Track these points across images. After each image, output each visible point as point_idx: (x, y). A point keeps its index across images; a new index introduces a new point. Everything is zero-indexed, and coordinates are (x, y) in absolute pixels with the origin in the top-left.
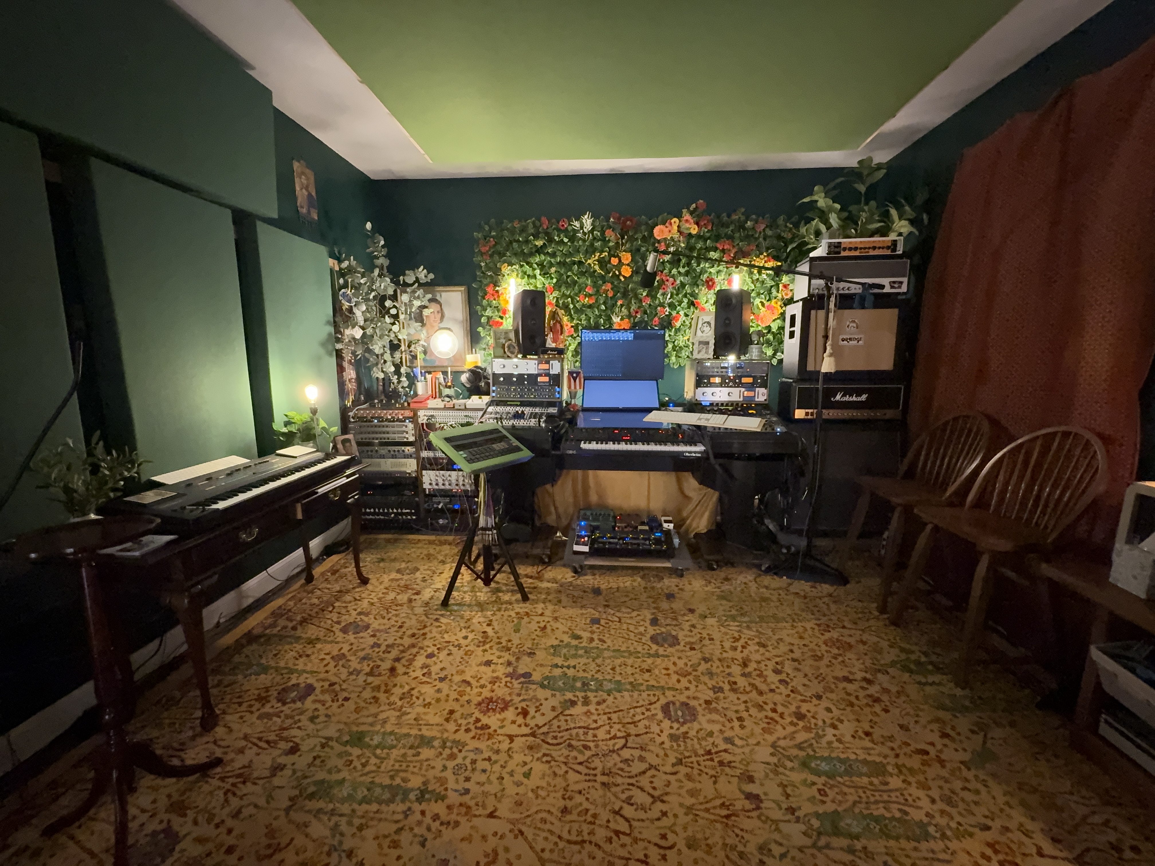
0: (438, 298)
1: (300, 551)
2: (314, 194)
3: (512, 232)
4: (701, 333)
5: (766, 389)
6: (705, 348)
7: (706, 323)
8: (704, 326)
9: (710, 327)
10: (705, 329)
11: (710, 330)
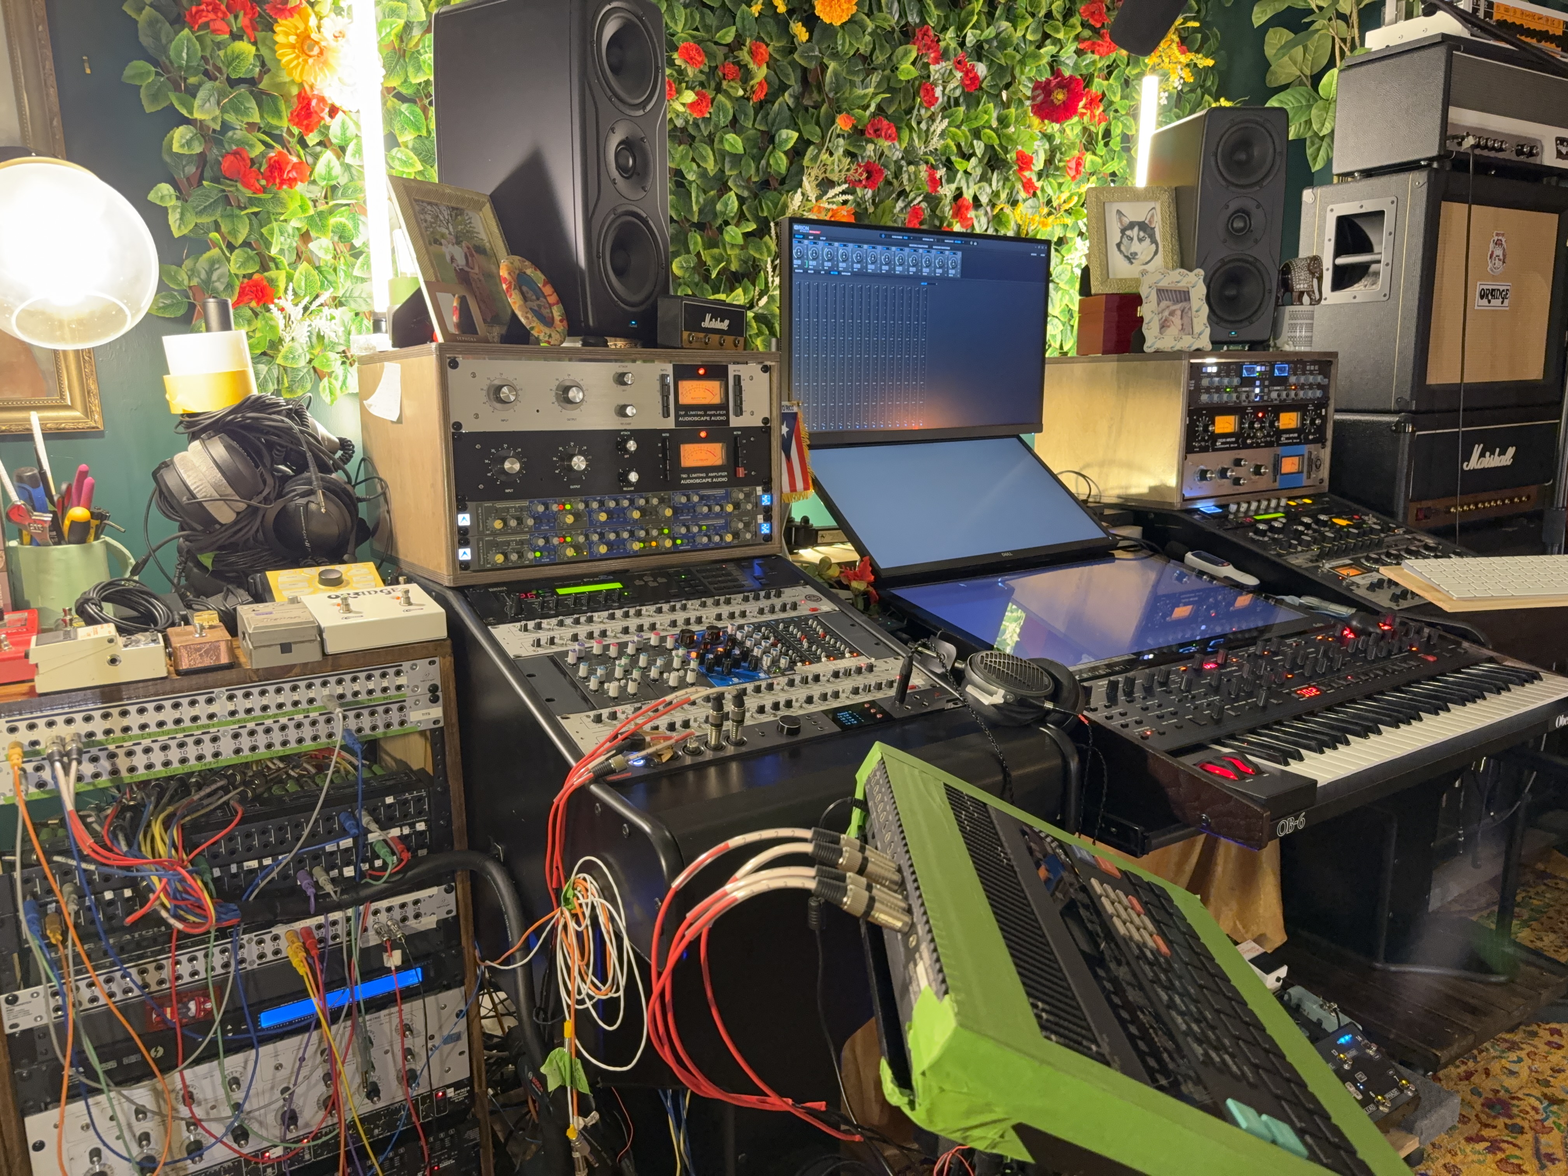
4: (1126, 262)
5: (1324, 447)
6: (1179, 313)
7: (1136, 229)
8: (1132, 239)
9: (1154, 241)
10: (1136, 247)
11: (1156, 253)
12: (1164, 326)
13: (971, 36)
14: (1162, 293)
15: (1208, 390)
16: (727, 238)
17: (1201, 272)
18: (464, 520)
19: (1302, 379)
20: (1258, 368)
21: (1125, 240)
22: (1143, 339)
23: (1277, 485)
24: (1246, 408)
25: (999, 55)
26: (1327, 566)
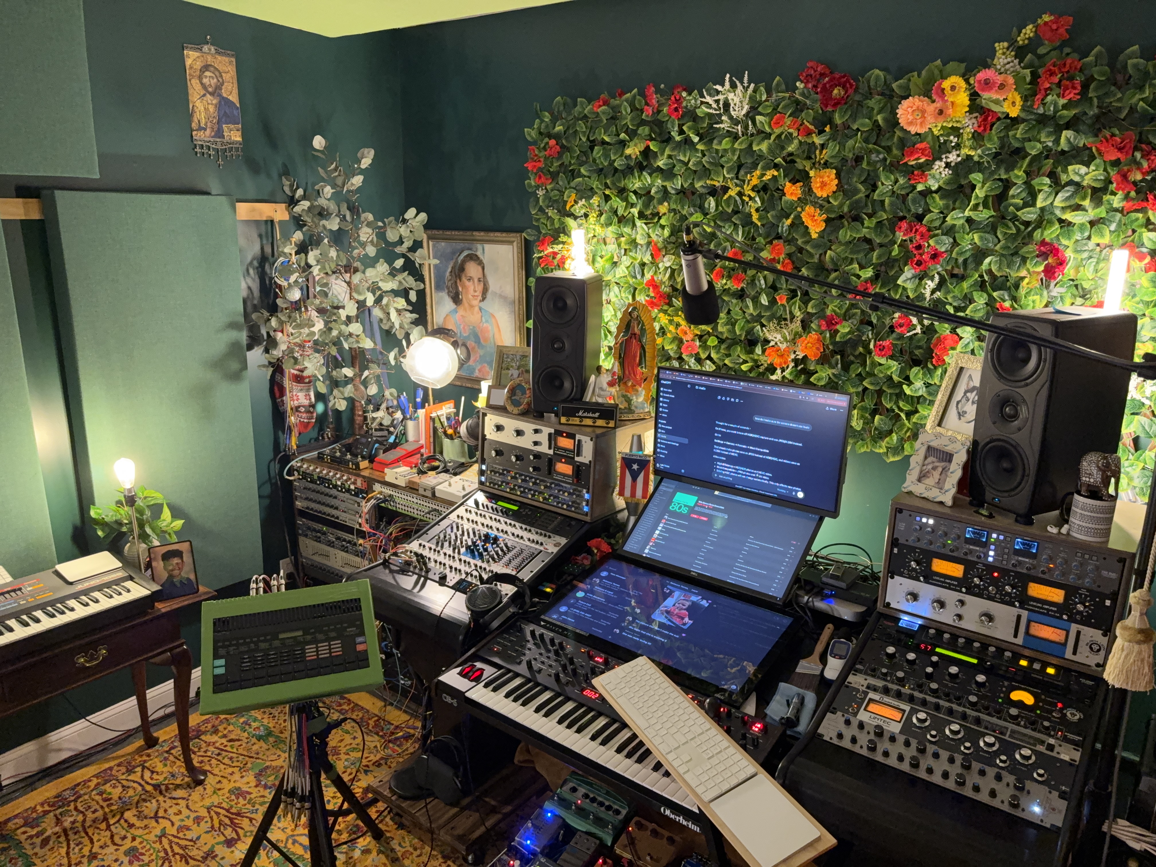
0: (479, 253)
1: (133, 701)
2: (234, 98)
3: (593, 123)
5: (1106, 635)
7: (975, 393)
8: (968, 400)
10: (969, 407)
18: (484, 467)
21: (964, 400)
24: (973, 562)
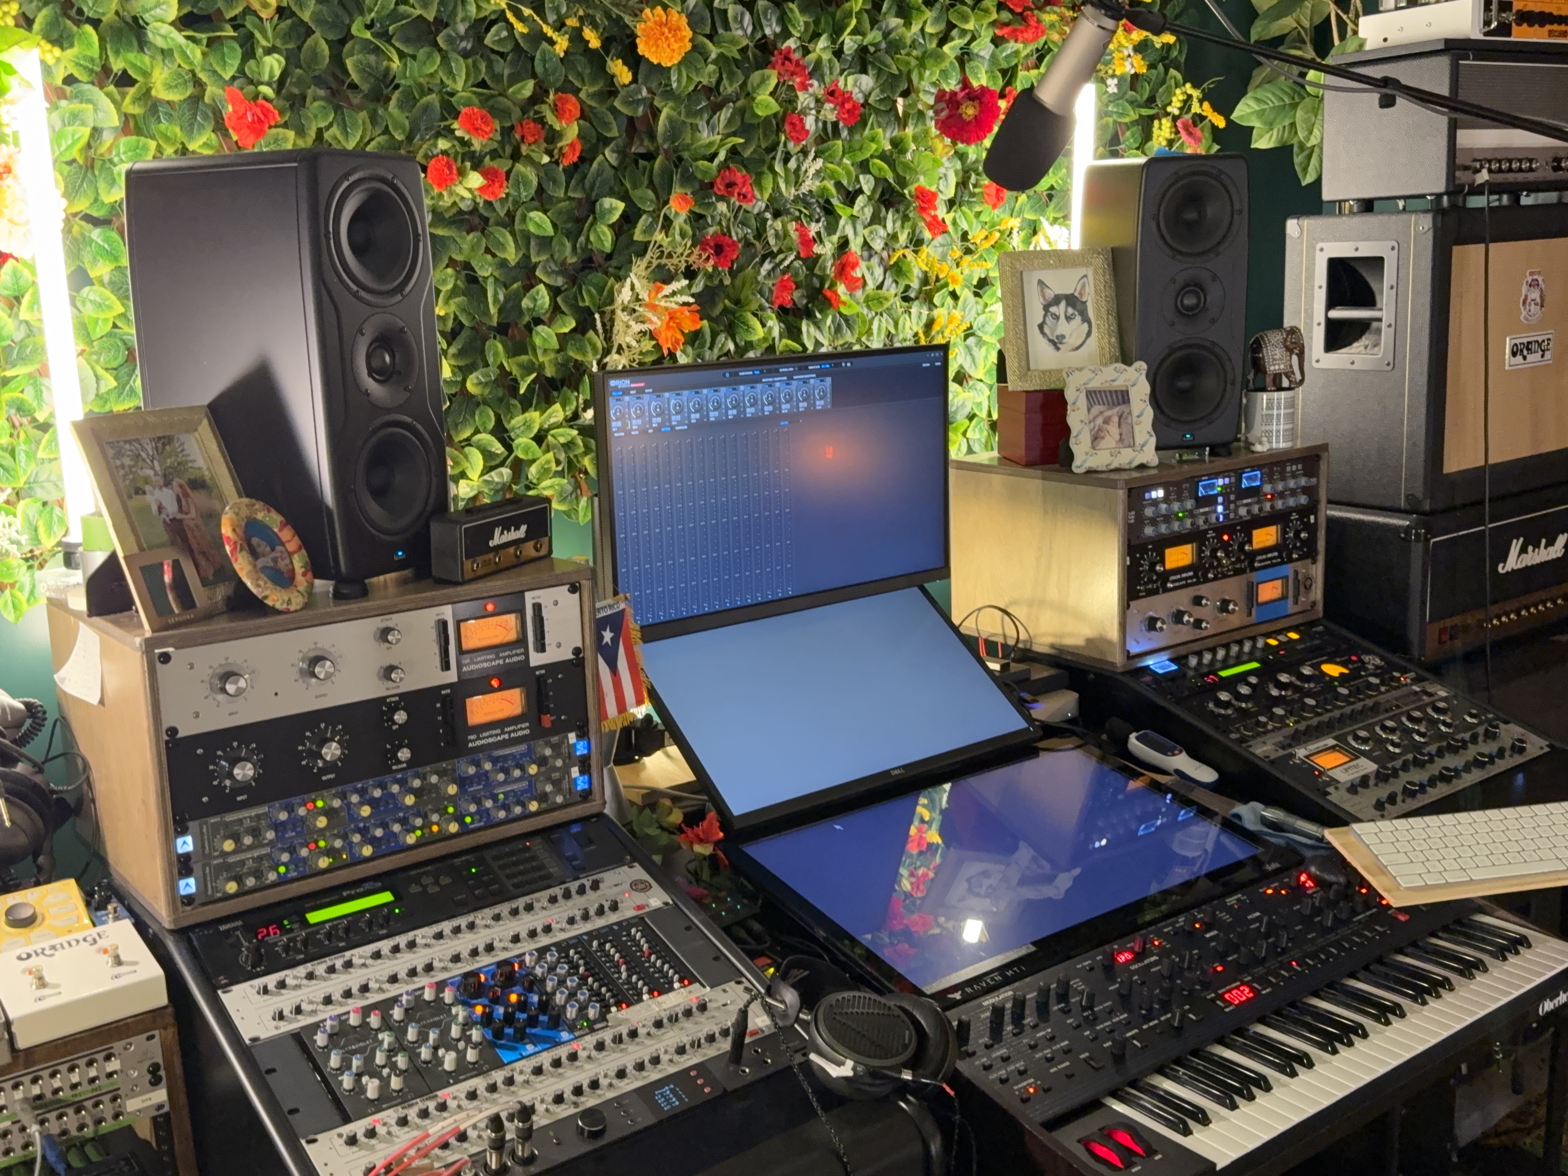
4: (1050, 348)
5: (1314, 562)
6: (1116, 419)
7: (1063, 304)
8: (1057, 318)
9: (1086, 319)
10: (1063, 327)
11: (1089, 334)
12: (1096, 438)
13: (849, 43)
14: (1093, 396)
15: (1153, 522)
16: (538, 341)
17: (1142, 365)
18: (186, 844)
19: (1280, 487)
20: (1220, 482)
21: (1049, 320)
22: (1070, 456)
23: (1254, 619)
24: (1206, 532)
25: (889, 61)
26: (1301, 752)
